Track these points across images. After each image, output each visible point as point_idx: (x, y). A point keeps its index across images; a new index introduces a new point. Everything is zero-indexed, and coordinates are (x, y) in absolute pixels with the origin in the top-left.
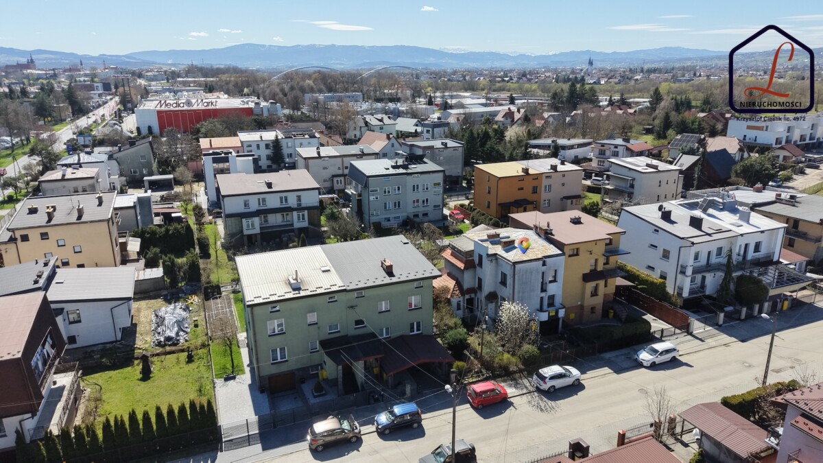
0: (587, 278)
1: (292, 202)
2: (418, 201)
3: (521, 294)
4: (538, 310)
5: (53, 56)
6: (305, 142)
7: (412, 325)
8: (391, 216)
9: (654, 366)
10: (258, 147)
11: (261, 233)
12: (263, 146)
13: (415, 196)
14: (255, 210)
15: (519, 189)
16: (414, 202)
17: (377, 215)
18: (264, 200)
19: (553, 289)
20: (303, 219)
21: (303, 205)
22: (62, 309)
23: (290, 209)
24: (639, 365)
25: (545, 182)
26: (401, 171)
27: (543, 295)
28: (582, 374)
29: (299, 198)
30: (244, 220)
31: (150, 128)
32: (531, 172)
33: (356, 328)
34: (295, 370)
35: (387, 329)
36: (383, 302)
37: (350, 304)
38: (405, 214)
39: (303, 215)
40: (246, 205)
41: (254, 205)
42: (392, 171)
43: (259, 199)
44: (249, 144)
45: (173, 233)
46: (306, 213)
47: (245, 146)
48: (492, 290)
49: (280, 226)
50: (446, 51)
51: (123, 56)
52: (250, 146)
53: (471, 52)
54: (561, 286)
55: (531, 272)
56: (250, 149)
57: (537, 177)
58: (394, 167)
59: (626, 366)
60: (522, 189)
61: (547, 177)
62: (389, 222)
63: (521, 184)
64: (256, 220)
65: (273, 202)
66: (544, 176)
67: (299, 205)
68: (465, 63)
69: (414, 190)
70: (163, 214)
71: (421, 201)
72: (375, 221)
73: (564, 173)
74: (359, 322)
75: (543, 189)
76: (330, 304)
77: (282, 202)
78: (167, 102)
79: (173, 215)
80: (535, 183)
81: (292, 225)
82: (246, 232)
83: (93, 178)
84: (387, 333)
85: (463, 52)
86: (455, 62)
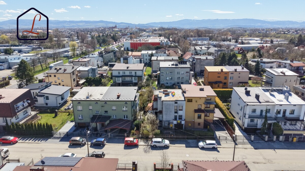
0: (196, 111)
1: (133, 74)
2: (179, 78)
3: (166, 113)
4: (173, 120)
5: (125, 24)
6: (162, 55)
7: (124, 116)
8: (169, 82)
9: (203, 148)
10: (146, 56)
11: (122, 83)
12: (148, 56)
13: (178, 76)
14: (121, 75)
15: (218, 77)
16: (178, 78)
17: (163, 81)
18: (125, 72)
19: (180, 113)
20: (136, 80)
21: (137, 75)
22: (44, 95)
23: (132, 76)
24: (197, 146)
25: (230, 75)
26: (174, 66)
27: (176, 114)
28: (170, 143)
29: (136, 73)
30: (116, 78)
31: (127, 48)
32: (224, 71)
33: (104, 113)
34: (86, 123)
35: (116, 116)
36: (114, 107)
37: (102, 105)
38: (174, 82)
39: (136, 78)
40: (119, 73)
41: (121, 74)
42: (171, 66)
43: (123, 72)
44: (143, 54)
45: (96, 80)
46: (137, 78)
47: (142, 55)
48: (161, 110)
49: (128, 81)
50: (266, 21)
51: (145, 24)
52: (144, 55)
53: (278, 21)
54: (185, 112)
55: (170, 105)
56: (143, 56)
57: (227, 73)
58: (172, 65)
59: (192, 146)
60: (220, 77)
61: (231, 73)
62: (168, 84)
63: (219, 75)
64: (120, 78)
65: (127, 73)
66: (230, 73)
67: (136, 75)
68: (275, 26)
69: (178, 74)
70: (101, 74)
71: (180, 78)
72: (162, 83)
73: (240, 73)
74: (106, 112)
75: (229, 78)
76: (96, 104)
77: (130, 73)
78: (134, 40)
79: (103, 75)
80: (226, 75)
81: (132, 81)
82: (117, 82)
83: (86, 61)
84: (116, 117)
85: (275, 21)
86: (270, 25)
